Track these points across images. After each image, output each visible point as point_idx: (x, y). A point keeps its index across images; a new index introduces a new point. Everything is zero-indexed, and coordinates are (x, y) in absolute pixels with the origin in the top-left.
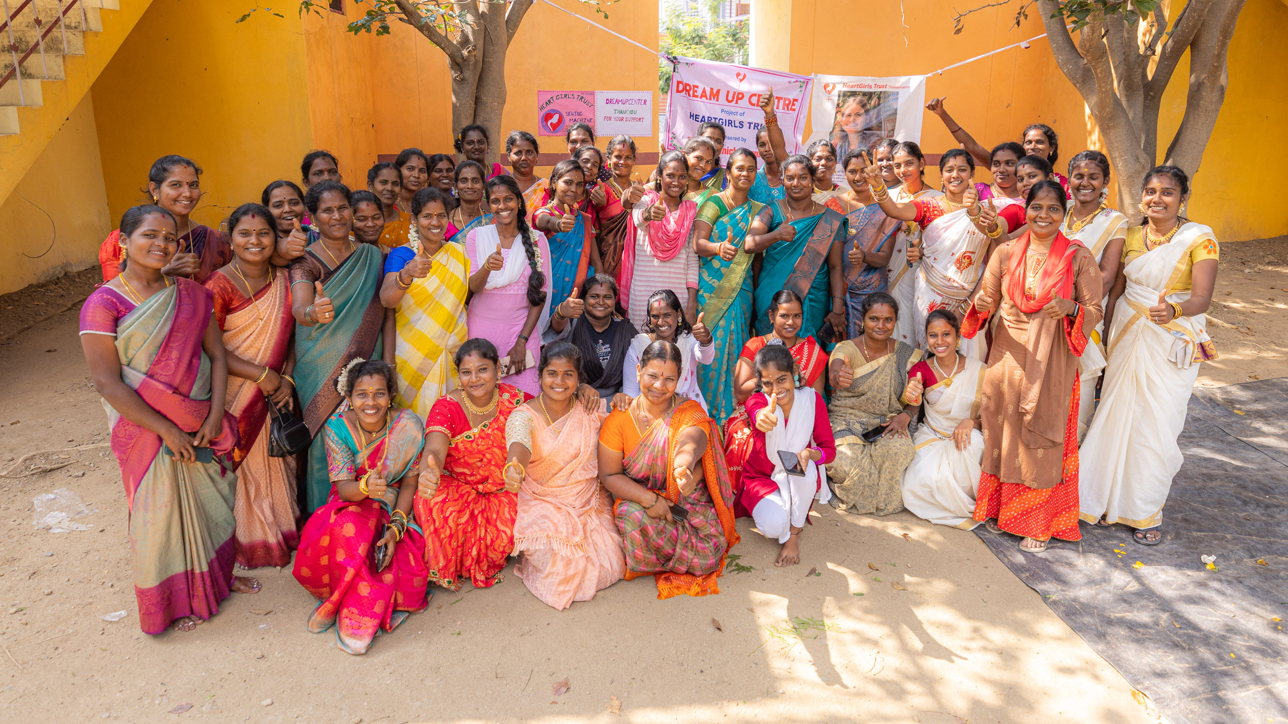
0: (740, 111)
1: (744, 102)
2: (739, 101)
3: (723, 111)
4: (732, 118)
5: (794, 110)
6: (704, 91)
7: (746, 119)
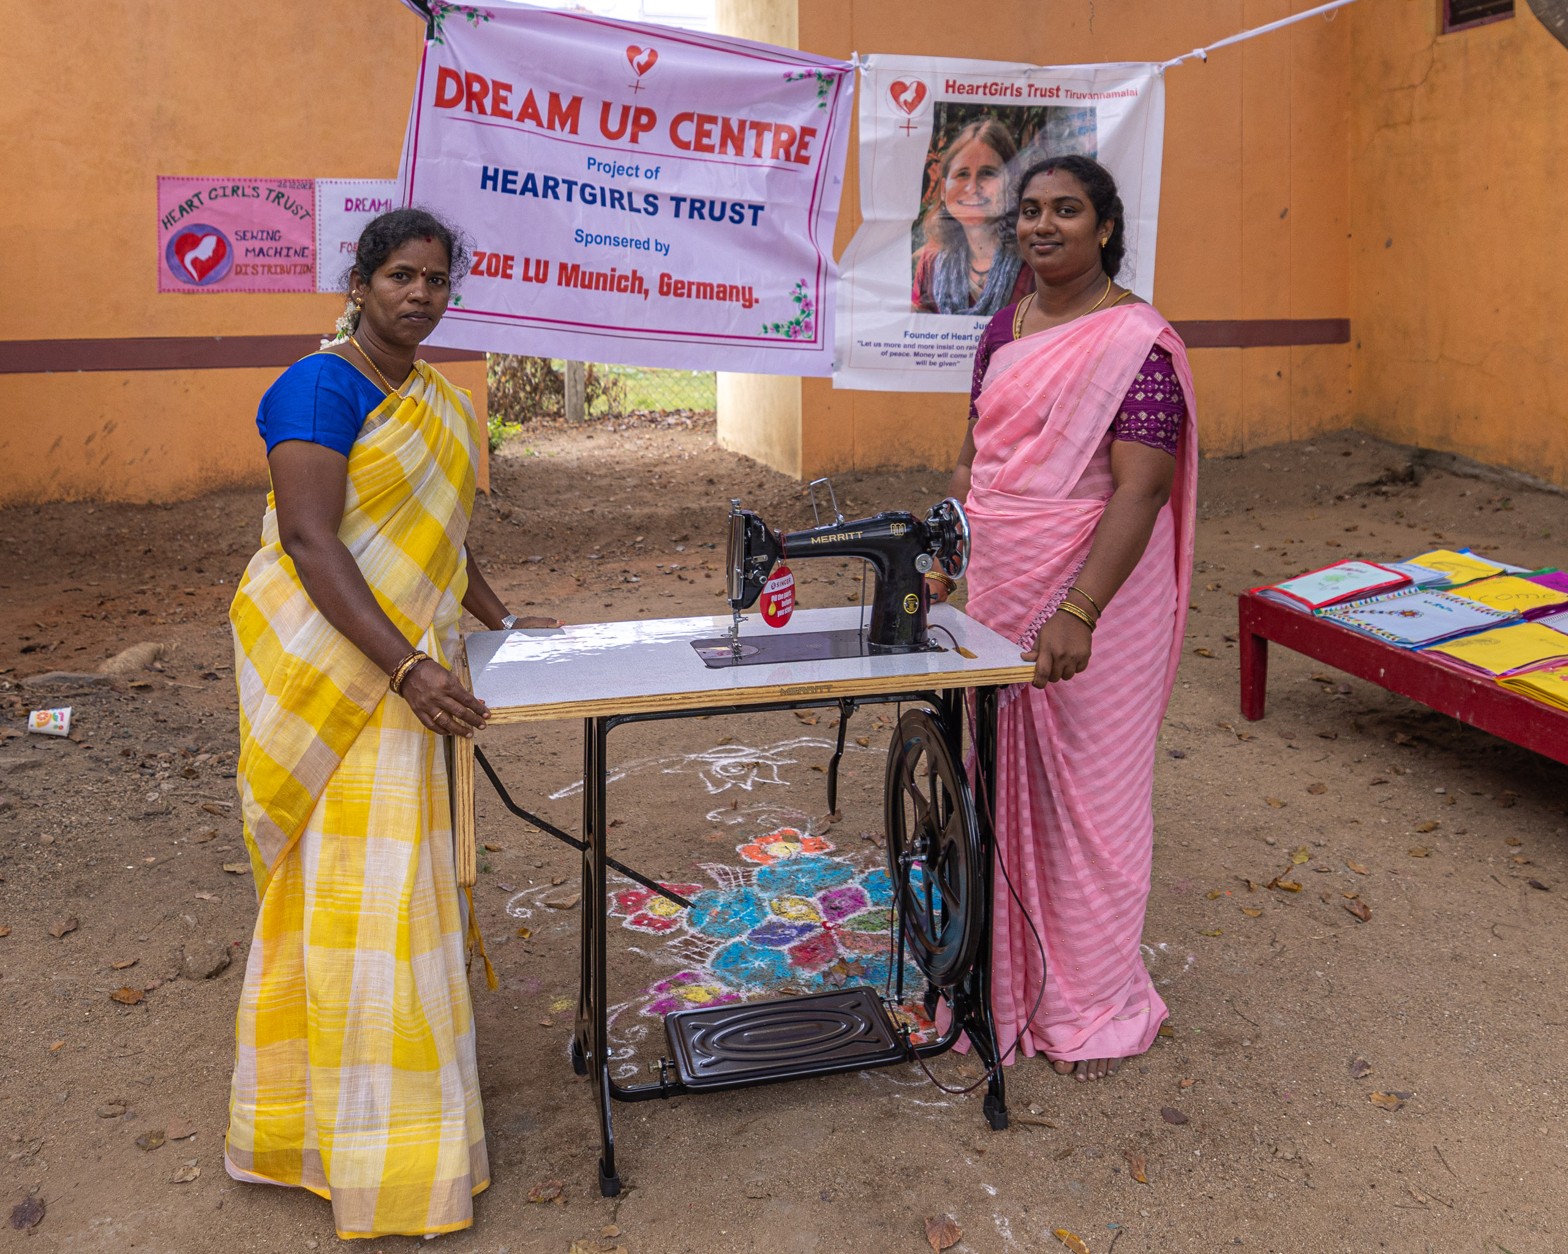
0: (646, 163)
1: (656, 139)
2: (642, 135)
3: (591, 162)
4: (623, 184)
5: (805, 160)
6: (530, 101)
7: (665, 186)
